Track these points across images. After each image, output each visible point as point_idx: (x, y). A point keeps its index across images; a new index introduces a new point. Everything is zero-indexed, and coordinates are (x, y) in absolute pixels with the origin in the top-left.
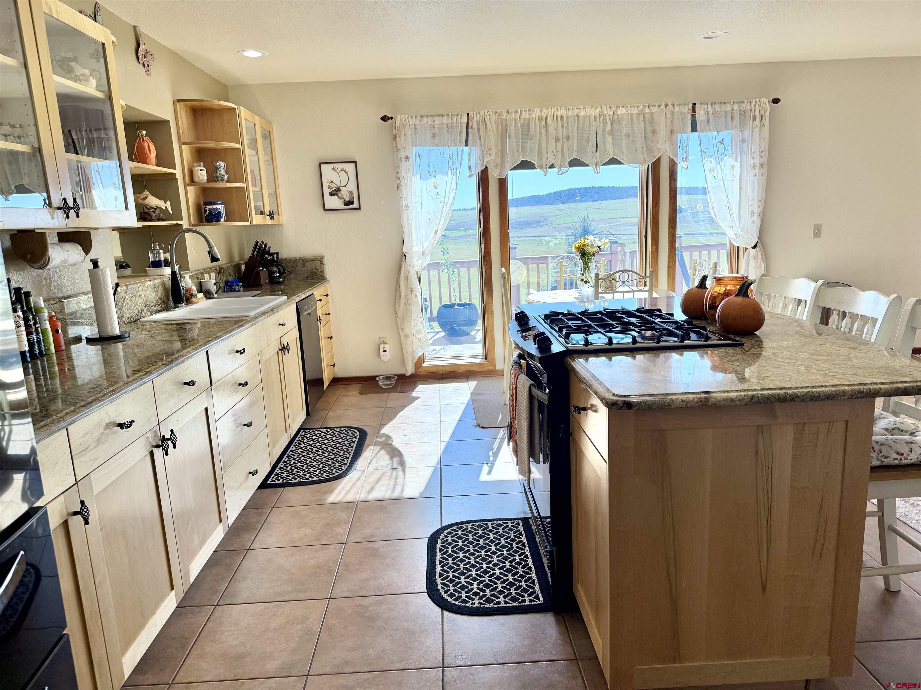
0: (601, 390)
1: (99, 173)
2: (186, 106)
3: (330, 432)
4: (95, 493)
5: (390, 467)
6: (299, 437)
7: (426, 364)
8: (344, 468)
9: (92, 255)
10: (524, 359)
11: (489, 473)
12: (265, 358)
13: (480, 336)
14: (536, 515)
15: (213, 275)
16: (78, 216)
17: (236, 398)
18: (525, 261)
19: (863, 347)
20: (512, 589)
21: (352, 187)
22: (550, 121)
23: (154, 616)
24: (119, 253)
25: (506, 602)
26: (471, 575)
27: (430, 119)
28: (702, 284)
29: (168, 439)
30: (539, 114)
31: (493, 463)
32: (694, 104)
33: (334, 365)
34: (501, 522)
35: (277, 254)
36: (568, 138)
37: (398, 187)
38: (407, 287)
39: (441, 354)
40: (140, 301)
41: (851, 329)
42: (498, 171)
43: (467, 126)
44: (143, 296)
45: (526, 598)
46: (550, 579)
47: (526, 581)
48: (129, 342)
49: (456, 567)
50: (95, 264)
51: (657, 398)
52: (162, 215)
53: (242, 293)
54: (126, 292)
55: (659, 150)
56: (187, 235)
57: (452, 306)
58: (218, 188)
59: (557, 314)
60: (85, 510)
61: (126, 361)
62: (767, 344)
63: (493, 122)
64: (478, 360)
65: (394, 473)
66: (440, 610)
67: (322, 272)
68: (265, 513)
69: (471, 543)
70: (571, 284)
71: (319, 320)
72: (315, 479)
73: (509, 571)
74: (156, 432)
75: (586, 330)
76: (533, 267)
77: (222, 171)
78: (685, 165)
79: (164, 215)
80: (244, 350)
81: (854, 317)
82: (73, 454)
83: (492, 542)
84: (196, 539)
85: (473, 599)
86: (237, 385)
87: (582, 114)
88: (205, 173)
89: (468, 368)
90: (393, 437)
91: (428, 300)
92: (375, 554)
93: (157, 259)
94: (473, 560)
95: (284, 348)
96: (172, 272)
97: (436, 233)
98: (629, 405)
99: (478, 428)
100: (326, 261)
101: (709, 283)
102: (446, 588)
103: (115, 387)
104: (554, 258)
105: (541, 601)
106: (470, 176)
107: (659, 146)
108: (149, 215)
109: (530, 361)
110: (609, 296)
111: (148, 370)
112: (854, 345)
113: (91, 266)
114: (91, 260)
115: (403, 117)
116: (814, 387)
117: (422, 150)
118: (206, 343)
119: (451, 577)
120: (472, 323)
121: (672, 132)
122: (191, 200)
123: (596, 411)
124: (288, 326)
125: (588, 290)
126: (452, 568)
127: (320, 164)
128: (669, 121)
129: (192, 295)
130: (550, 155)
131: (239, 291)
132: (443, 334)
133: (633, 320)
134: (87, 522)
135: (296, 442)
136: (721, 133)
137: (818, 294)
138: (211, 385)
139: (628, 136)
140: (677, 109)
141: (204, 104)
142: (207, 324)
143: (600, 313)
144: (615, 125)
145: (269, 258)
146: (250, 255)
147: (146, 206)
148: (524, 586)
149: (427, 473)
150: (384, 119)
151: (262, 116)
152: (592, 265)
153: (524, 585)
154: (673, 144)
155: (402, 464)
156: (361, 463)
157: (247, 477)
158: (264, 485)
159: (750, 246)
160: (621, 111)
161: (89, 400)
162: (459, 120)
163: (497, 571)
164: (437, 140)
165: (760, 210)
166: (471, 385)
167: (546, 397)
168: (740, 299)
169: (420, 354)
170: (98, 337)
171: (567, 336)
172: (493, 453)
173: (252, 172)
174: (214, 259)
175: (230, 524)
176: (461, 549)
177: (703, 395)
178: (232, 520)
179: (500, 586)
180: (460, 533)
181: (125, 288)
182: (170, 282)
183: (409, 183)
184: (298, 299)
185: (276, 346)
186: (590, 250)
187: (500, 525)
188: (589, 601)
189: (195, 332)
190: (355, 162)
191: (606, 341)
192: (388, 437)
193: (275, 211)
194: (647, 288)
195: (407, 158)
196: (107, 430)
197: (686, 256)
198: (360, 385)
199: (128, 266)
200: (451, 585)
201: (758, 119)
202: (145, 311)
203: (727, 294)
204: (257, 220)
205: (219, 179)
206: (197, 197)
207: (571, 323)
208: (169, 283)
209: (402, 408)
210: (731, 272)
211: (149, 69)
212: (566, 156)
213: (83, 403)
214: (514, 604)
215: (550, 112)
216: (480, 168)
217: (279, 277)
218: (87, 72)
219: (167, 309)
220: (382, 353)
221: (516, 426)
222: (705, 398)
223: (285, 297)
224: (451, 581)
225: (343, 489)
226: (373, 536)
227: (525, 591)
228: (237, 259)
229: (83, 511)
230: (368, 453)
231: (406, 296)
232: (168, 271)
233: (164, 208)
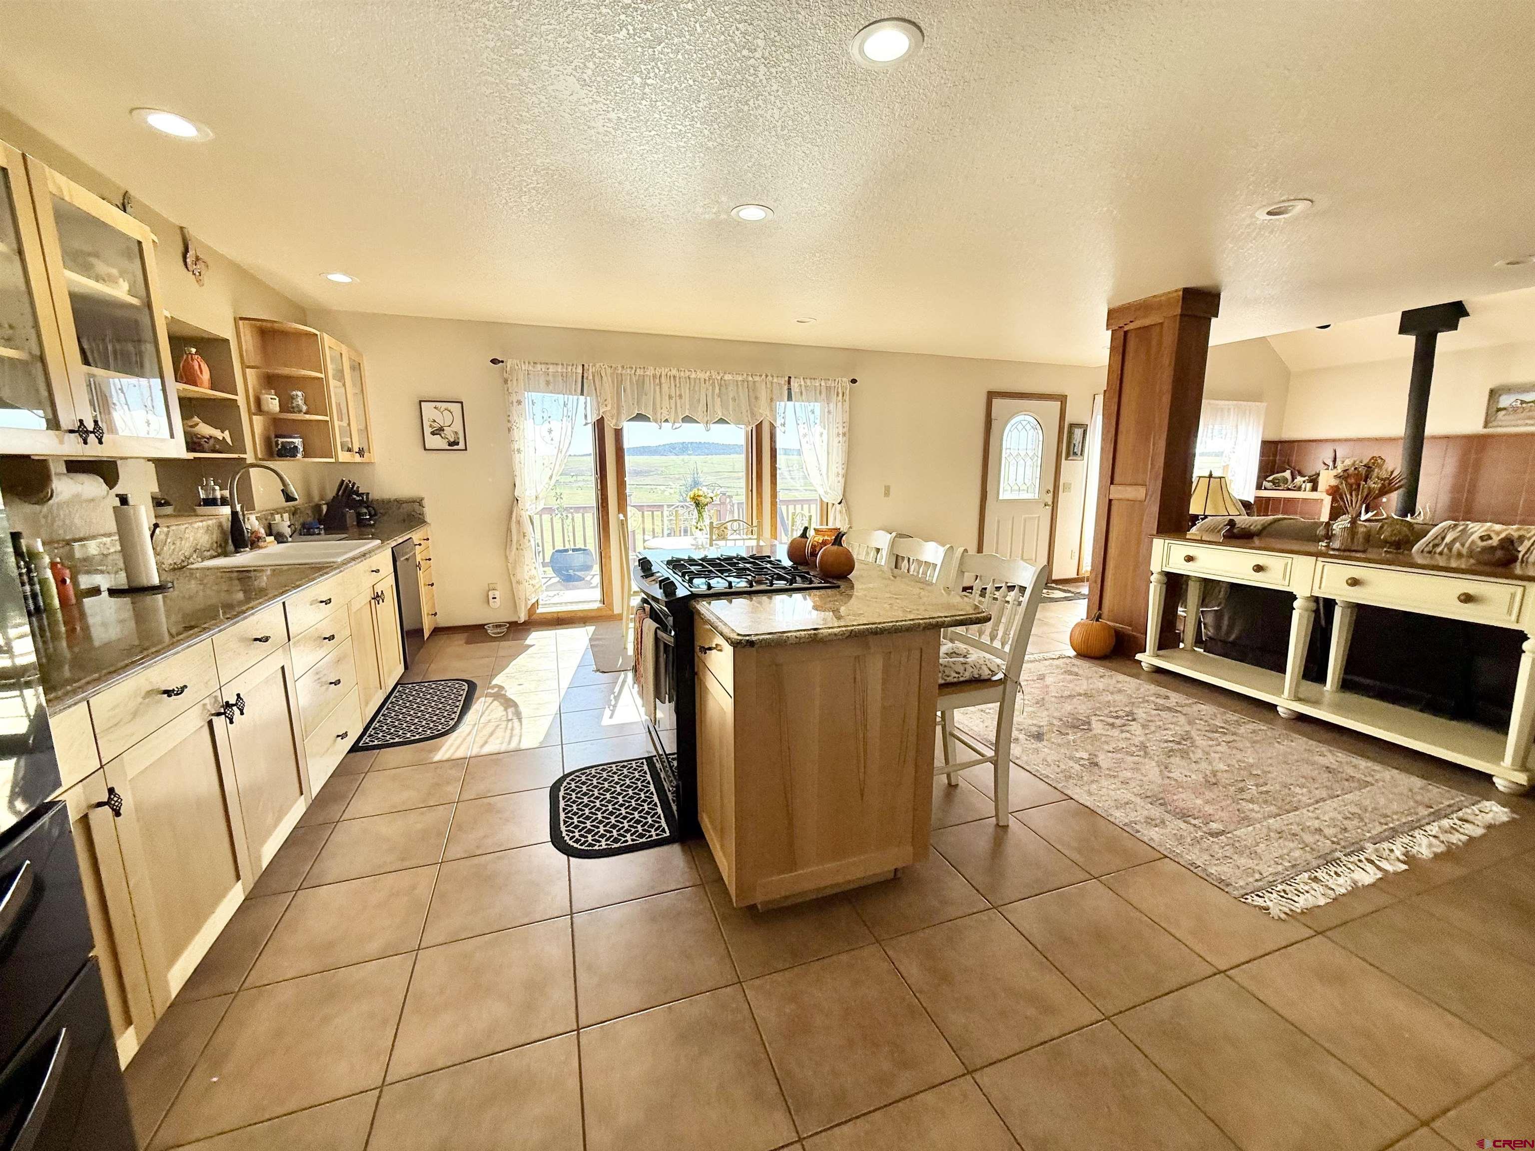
0: (726, 631)
1: (122, 392)
2: (251, 325)
3: (433, 686)
4: (129, 779)
5: (504, 718)
6: (395, 693)
7: (538, 611)
8: (452, 723)
9: (119, 489)
10: (648, 603)
11: (611, 717)
12: (355, 607)
13: (597, 580)
14: (661, 752)
15: (286, 516)
16: (101, 442)
17: (321, 653)
18: (640, 508)
19: (929, 588)
20: (639, 826)
21: (458, 426)
22: (663, 380)
23: (214, 916)
24: (155, 488)
25: (633, 840)
26: (597, 818)
27: (543, 366)
28: (804, 535)
29: (233, 705)
30: (653, 372)
31: (615, 706)
32: (790, 377)
33: (435, 614)
34: (625, 764)
35: (368, 494)
36: (680, 396)
37: (509, 430)
38: (519, 531)
39: (556, 600)
40: (187, 545)
41: (918, 573)
42: (614, 421)
43: (583, 377)
44: (191, 539)
45: (653, 833)
46: (676, 813)
47: (652, 817)
48: (172, 594)
49: (581, 813)
50: (124, 500)
51: (775, 636)
52: (217, 446)
53: (323, 536)
54: (167, 535)
55: (761, 415)
56: (252, 471)
57: (567, 551)
58: (294, 420)
59: (679, 560)
60: (115, 799)
61: (168, 617)
62: (857, 585)
63: (609, 375)
64: (597, 605)
65: (510, 724)
66: (565, 857)
67: (422, 514)
68: (357, 780)
69: (596, 787)
70: (686, 531)
71: (419, 566)
72: (417, 737)
73: (635, 809)
74: (216, 697)
75: (707, 575)
76: (648, 514)
77: (300, 401)
78: (783, 429)
79: (220, 446)
80: (330, 600)
81: (920, 563)
82: (97, 731)
83: (617, 783)
84: (270, 820)
85: (600, 842)
86: (321, 640)
87: (693, 376)
88: (277, 402)
89: (585, 614)
90: (506, 687)
91: (540, 544)
92: (490, 808)
93: (211, 497)
94: (598, 804)
95: (378, 596)
96: (232, 512)
97: (551, 478)
98: (751, 644)
99: (598, 673)
100: (426, 502)
101: (811, 533)
102: (571, 835)
103: (160, 647)
104: (669, 506)
105: (668, 834)
106: (586, 424)
107: (761, 411)
108: (200, 445)
109: (653, 603)
110: (722, 543)
111: (205, 626)
112: (922, 586)
113: (117, 502)
114: (117, 495)
115: (515, 361)
116: (897, 621)
117: (535, 396)
118: (282, 594)
119: (576, 823)
120: (588, 568)
121: (772, 400)
122: (258, 430)
123: (721, 650)
124: (382, 573)
125: (702, 537)
126: (576, 813)
127: (420, 402)
128: (769, 391)
129: (259, 538)
130: (664, 411)
131: (319, 534)
132: (558, 579)
133: (748, 566)
134: (117, 813)
135: (392, 699)
136: (812, 404)
137: (893, 544)
138: (289, 640)
139: (734, 399)
140: (775, 380)
141: (276, 325)
142: (277, 571)
143: (718, 559)
144: (723, 389)
145: (358, 498)
146: (334, 494)
147: (196, 435)
148: (650, 822)
149: (546, 723)
150: (494, 361)
151: (350, 346)
152: (705, 514)
153: (650, 820)
154: (773, 410)
155: (518, 715)
156: (470, 717)
157: (335, 741)
158: (355, 749)
159: (836, 503)
160: (726, 377)
161: (122, 664)
162: (574, 370)
163: (623, 811)
164: (551, 387)
165: (844, 471)
166: (591, 629)
167: (672, 640)
168: (836, 547)
169: (534, 601)
170: (126, 587)
171: (690, 581)
172: (615, 697)
173: (338, 405)
174: (289, 498)
175: (314, 795)
176: (585, 794)
177: (813, 632)
178: (315, 791)
179: (626, 825)
180: (584, 778)
181: (165, 529)
182: (230, 524)
183: (521, 427)
184: (394, 544)
185: (369, 595)
186: (703, 500)
187: (624, 767)
188: (715, 829)
189: (263, 580)
190: (462, 403)
191: (727, 584)
192: (501, 688)
193: (366, 448)
194: (755, 537)
195: (519, 402)
196: (147, 700)
197: (784, 508)
198: (466, 635)
199: (167, 503)
200: (576, 831)
201: (841, 395)
202: (195, 556)
203: (824, 543)
204: (344, 456)
205: (296, 410)
206: (266, 429)
207: (693, 568)
208: (227, 525)
209: (514, 656)
210: (821, 525)
211: (201, 278)
212: (680, 414)
213: (112, 669)
214: (641, 840)
215: (664, 371)
216: (595, 418)
217: (370, 520)
218: (114, 272)
219: (225, 554)
220: (491, 600)
221: (642, 669)
222: (815, 634)
223: (379, 541)
224: (576, 827)
225: (452, 745)
226: (489, 791)
227: (652, 826)
228: (316, 499)
229: (112, 799)
230: (478, 706)
231: (518, 541)
232: (226, 510)
233: (221, 438)
